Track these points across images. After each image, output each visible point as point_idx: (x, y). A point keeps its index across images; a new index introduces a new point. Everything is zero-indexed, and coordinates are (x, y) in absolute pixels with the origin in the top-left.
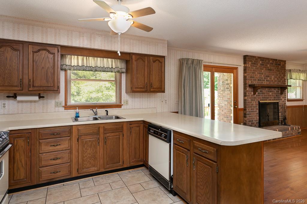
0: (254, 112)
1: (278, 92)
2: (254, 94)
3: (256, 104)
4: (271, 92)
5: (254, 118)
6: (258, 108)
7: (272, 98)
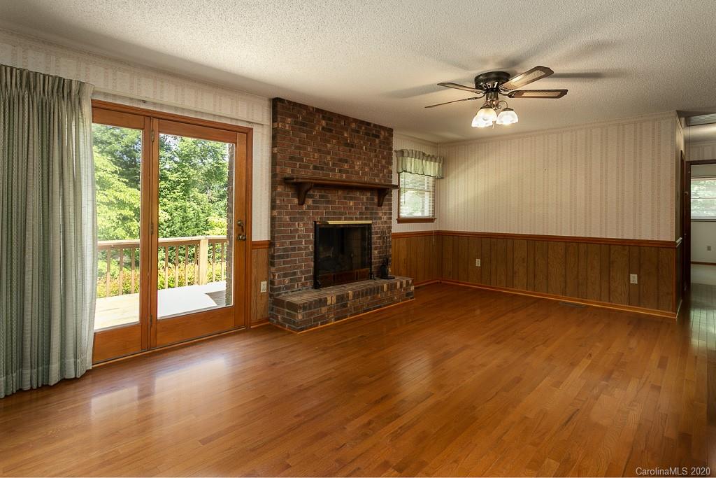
0: (300, 249)
1: (373, 199)
2: (301, 203)
3: (307, 230)
4: (351, 199)
5: (301, 266)
6: (312, 238)
7: (354, 214)
